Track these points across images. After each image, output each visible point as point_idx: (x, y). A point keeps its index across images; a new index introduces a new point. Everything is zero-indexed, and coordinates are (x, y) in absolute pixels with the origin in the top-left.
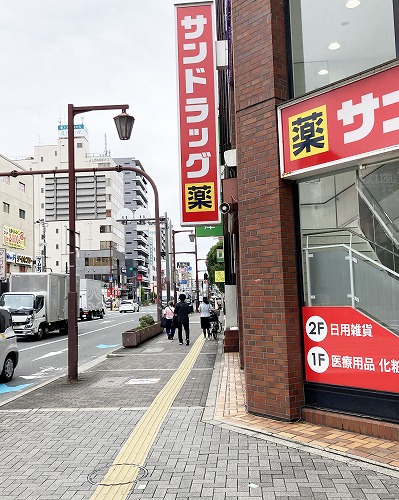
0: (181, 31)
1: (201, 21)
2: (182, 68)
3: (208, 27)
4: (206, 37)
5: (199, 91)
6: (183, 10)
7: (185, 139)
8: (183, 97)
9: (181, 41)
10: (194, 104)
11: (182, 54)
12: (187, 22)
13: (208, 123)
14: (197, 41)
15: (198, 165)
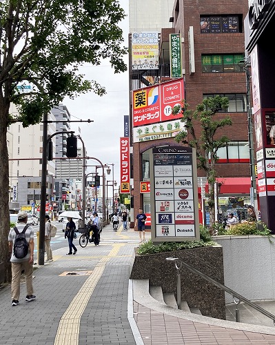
0: (121, 144)
1: (126, 141)
2: (121, 153)
3: (128, 143)
4: (127, 146)
5: (125, 159)
6: (122, 139)
7: (122, 171)
8: (121, 161)
9: (121, 146)
10: (124, 163)
11: (121, 150)
12: (123, 142)
13: (128, 168)
14: (125, 147)
15: (125, 178)
